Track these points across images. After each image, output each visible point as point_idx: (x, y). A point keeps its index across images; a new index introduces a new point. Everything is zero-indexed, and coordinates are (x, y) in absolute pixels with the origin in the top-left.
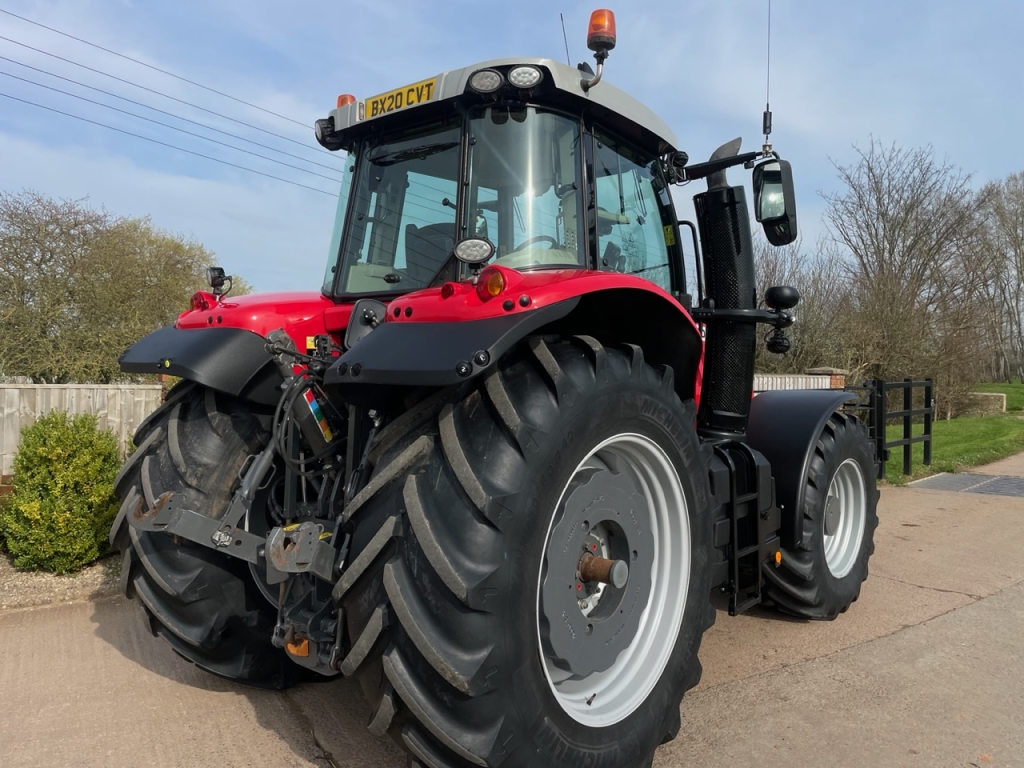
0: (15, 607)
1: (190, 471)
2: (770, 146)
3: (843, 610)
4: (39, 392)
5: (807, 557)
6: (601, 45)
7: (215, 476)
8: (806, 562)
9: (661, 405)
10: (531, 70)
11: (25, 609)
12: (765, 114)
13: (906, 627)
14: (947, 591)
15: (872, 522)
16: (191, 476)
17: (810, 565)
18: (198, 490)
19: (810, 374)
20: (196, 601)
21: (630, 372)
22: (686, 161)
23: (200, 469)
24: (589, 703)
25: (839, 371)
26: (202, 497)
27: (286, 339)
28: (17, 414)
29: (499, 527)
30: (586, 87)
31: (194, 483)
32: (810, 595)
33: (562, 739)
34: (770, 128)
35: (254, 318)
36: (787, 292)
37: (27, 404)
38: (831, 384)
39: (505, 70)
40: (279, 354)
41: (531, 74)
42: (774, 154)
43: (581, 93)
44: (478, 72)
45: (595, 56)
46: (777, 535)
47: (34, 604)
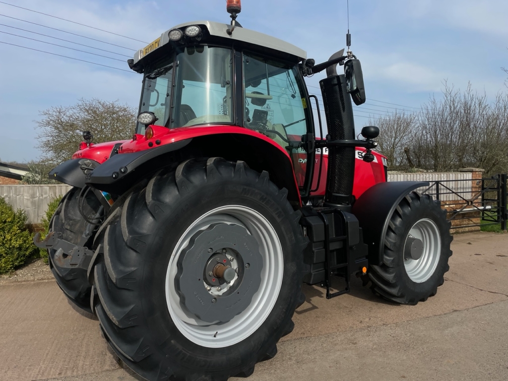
0: (40, 280)
1: (66, 222)
2: (350, 52)
3: (423, 300)
4: (57, 188)
5: (391, 270)
6: (234, 11)
7: (79, 225)
8: (390, 273)
9: (257, 191)
10: (195, 27)
11: (44, 281)
12: (347, 35)
13: (456, 311)
14: (496, 293)
15: (446, 253)
16: (66, 225)
17: (393, 275)
18: (71, 231)
19: (461, 172)
20: (72, 280)
21: (233, 175)
22: (314, 63)
23: (71, 221)
24: (215, 336)
25: (477, 169)
26: (72, 234)
27: (88, 163)
28: (49, 197)
29: (137, 251)
30: (230, 33)
31: (68, 227)
32: (394, 291)
33: (184, 351)
34: (350, 42)
35: (98, 153)
36: (372, 129)
37: (52, 193)
38: (472, 177)
39: (183, 29)
40: (85, 170)
41: (195, 30)
42: (354, 56)
43: (228, 36)
44: (171, 31)
45: (231, 16)
46: (367, 258)
47: (48, 279)
